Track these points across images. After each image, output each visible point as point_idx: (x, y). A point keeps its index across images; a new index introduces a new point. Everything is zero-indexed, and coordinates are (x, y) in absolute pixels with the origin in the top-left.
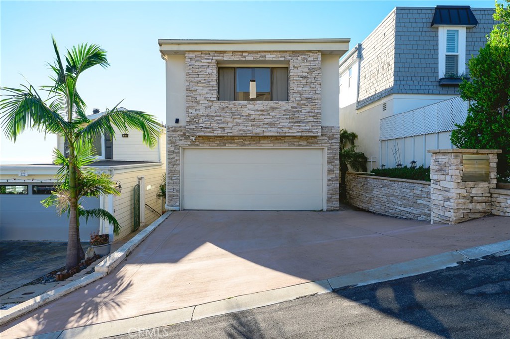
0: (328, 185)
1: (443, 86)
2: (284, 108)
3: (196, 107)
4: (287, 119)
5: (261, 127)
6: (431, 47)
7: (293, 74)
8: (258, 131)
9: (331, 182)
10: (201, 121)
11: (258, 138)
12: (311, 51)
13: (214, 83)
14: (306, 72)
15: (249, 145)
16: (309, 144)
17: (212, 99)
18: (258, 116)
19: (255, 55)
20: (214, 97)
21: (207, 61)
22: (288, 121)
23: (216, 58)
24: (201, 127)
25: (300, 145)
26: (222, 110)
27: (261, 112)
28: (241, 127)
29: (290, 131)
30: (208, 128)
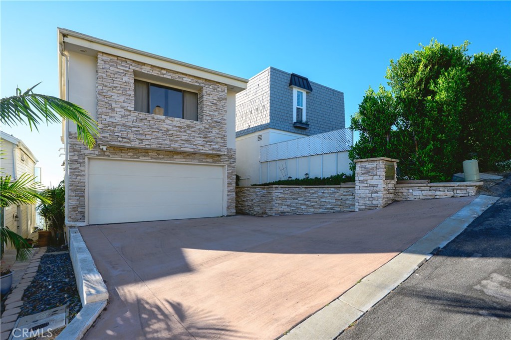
0: (228, 195)
1: (296, 127)
2: (199, 127)
3: (110, 115)
4: (201, 137)
5: (179, 142)
6: (289, 100)
7: (206, 99)
8: (176, 145)
9: (230, 193)
10: (116, 129)
11: (171, 153)
12: (219, 83)
13: (132, 93)
14: (216, 100)
15: (163, 158)
16: (214, 161)
17: (129, 108)
18: (176, 132)
19: (173, 75)
20: (132, 107)
21: (124, 68)
22: (202, 139)
23: (134, 68)
24: (116, 136)
25: (207, 162)
26: (140, 122)
27: (178, 129)
28: (160, 141)
29: (204, 149)
30: (125, 138)
